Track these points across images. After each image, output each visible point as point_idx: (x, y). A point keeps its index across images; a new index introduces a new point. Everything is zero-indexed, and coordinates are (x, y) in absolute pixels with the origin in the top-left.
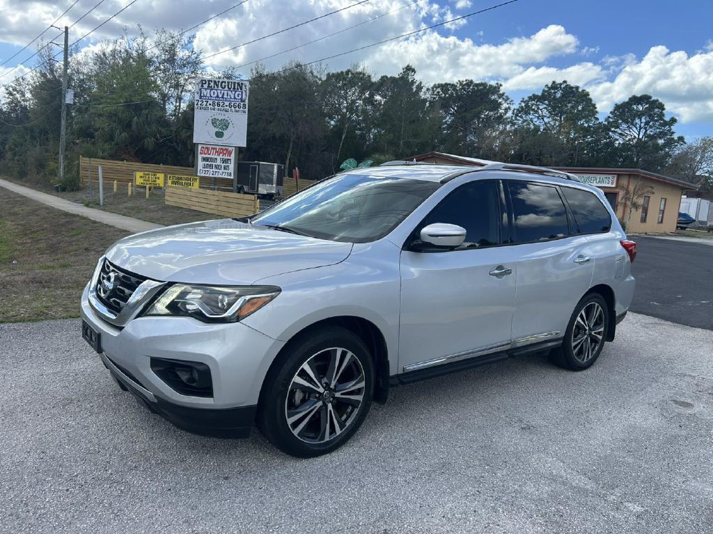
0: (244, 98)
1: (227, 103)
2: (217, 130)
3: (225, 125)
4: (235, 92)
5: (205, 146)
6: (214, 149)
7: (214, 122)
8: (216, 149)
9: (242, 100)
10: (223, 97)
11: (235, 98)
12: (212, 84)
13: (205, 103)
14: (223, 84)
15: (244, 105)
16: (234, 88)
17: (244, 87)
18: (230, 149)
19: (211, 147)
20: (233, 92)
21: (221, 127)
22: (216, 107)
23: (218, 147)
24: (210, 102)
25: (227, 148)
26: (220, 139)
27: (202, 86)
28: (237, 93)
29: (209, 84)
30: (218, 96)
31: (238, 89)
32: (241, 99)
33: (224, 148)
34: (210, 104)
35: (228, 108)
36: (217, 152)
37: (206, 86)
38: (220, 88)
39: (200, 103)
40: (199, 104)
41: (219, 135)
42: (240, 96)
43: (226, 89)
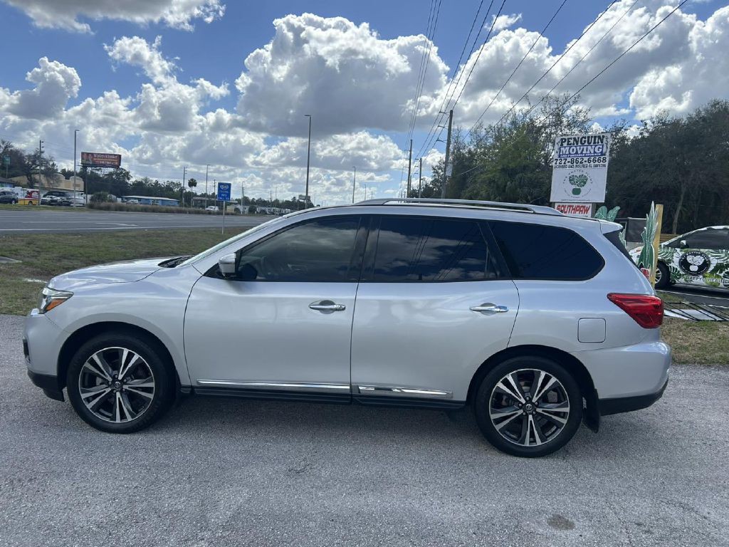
0: (604, 151)
1: (586, 159)
2: (574, 187)
3: (583, 181)
4: (596, 146)
5: (561, 204)
6: (570, 206)
7: (571, 180)
8: (573, 206)
9: (602, 154)
10: (582, 153)
11: (595, 152)
12: (572, 141)
13: (563, 162)
14: (584, 139)
15: (604, 159)
16: (595, 143)
17: (605, 139)
18: (587, 205)
19: (567, 204)
20: (593, 147)
21: (579, 183)
22: (575, 164)
23: (575, 205)
24: (569, 159)
25: (584, 205)
26: (577, 196)
27: (562, 145)
28: (598, 147)
29: (569, 141)
30: (577, 153)
31: (598, 142)
32: (602, 152)
33: (581, 205)
34: (569, 162)
35: (587, 163)
36: (574, 209)
37: (565, 144)
38: (579, 144)
39: (558, 161)
40: (558, 163)
41: (576, 192)
42: (601, 150)
43: (586, 144)
